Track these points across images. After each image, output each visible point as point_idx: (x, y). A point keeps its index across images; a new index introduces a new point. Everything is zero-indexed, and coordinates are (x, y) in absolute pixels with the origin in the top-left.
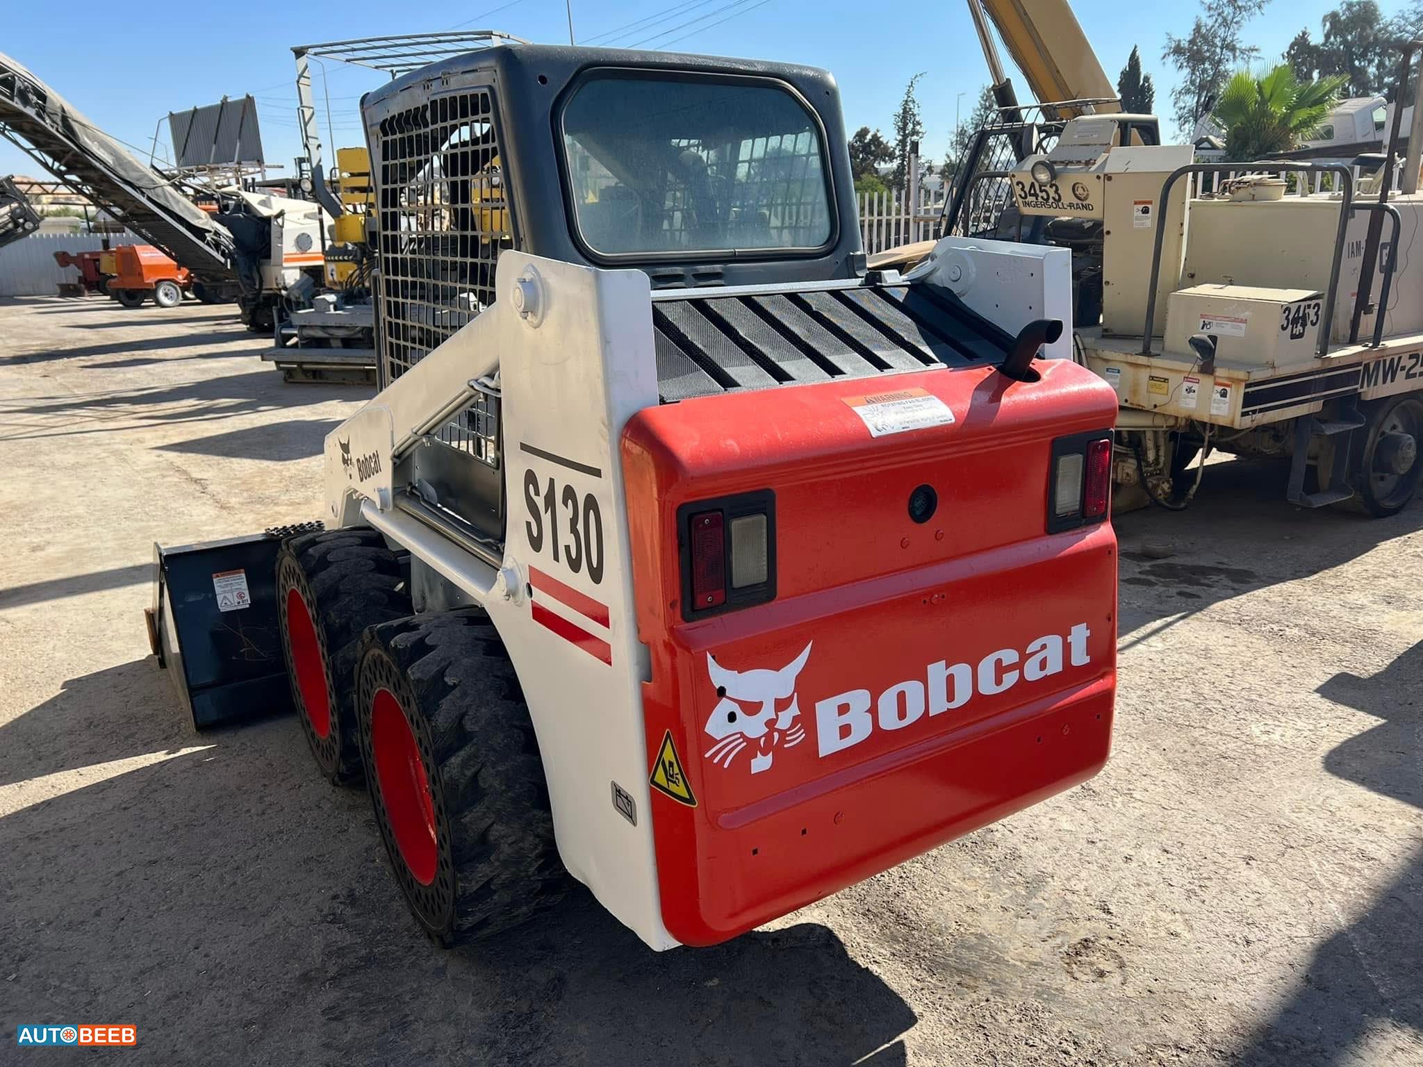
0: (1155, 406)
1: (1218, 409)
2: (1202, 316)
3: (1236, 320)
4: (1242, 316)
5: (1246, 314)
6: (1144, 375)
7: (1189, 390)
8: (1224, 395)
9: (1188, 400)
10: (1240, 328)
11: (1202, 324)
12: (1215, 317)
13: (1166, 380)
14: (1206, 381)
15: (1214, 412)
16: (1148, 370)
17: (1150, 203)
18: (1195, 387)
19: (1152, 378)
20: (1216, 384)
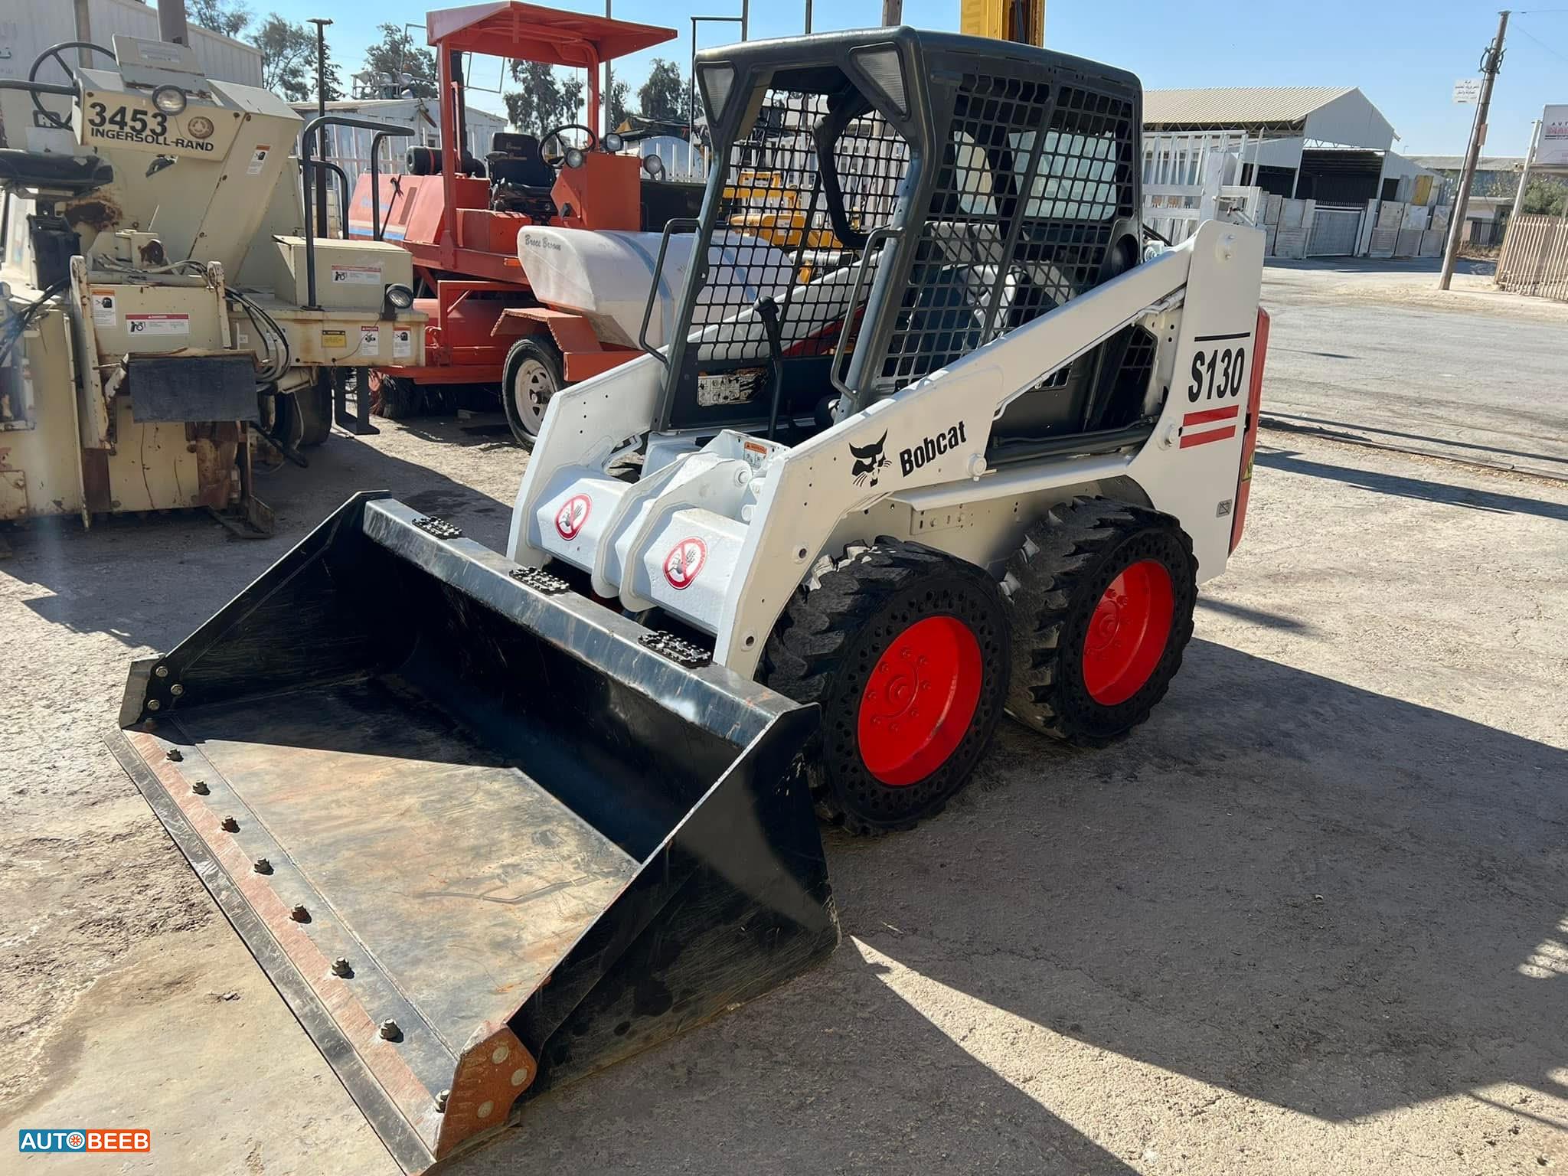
0: (334, 360)
1: (400, 352)
2: (334, 268)
3: (370, 269)
4: (376, 266)
5: (380, 264)
6: (316, 330)
7: (370, 339)
8: (405, 338)
9: (370, 349)
10: (376, 276)
11: (335, 275)
12: (349, 269)
13: (342, 333)
14: (387, 327)
15: (396, 355)
16: (320, 324)
17: (267, 148)
18: (375, 334)
19: (326, 332)
20: (396, 329)
